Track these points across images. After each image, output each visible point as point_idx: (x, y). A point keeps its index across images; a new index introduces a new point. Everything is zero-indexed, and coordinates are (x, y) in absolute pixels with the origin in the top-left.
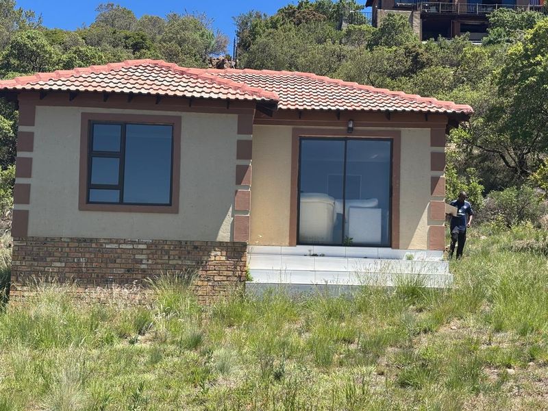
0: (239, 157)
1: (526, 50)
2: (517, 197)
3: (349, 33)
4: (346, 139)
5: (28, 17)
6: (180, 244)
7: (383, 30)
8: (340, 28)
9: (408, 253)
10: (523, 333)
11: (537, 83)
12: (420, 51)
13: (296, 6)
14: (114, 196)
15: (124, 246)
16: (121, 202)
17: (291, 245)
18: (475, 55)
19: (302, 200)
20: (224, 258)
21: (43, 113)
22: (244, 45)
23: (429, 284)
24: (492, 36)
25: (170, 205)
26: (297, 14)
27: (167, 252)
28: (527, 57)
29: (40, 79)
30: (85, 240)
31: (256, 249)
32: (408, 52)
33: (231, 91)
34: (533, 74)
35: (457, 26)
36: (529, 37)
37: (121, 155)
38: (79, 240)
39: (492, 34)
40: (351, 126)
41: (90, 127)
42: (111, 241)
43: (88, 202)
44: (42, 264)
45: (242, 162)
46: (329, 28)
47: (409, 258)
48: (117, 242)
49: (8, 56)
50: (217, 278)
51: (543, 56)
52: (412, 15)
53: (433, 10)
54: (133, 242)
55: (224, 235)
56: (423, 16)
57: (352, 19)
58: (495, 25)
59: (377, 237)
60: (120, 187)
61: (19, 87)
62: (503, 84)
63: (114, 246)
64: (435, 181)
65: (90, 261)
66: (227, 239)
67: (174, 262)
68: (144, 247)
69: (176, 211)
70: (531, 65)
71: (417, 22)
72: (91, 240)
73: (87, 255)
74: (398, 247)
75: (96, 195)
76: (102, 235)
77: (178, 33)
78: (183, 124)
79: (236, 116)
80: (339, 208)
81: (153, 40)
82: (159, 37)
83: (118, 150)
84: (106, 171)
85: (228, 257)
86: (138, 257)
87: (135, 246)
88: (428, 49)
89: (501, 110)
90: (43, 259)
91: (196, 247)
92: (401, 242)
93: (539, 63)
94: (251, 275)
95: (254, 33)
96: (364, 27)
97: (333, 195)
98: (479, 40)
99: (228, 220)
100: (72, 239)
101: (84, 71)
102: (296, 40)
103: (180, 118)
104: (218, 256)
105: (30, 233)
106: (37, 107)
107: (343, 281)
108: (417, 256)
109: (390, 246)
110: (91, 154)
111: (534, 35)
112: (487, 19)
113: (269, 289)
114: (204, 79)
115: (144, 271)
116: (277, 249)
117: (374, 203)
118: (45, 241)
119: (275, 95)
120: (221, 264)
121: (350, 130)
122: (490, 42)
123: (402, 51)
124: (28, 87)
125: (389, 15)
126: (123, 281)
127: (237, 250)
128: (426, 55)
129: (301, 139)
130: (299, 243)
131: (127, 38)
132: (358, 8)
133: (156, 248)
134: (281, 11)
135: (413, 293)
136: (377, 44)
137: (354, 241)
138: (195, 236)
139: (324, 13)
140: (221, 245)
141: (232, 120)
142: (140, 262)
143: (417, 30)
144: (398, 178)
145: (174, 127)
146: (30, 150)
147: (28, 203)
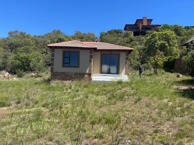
0: (90, 58)
1: (150, 38)
2: (147, 65)
3: (120, 35)
4: (110, 55)
5: (63, 33)
6: (79, 73)
7: (126, 35)
8: (118, 34)
9: (121, 75)
10: (137, 90)
11: (152, 44)
12: (132, 38)
13: (111, 30)
14: (68, 65)
15: (70, 74)
16: (69, 66)
17: (100, 74)
18: (142, 39)
19: (102, 66)
20: (87, 76)
21: (56, 50)
22: (101, 38)
23: (123, 81)
24: (146, 36)
25: (78, 67)
26: (111, 32)
27: (77, 75)
28: (150, 39)
29: (55, 44)
30: (63, 73)
31: (93, 74)
32: (130, 39)
33: (89, 46)
34: (151, 42)
35: (140, 34)
36: (151, 35)
37: (69, 58)
38: (62, 73)
39: (146, 35)
40: (111, 52)
41: (64, 53)
42: (68, 73)
43: (64, 66)
44: (56, 77)
45: (91, 59)
46: (116, 34)
47: (121, 76)
48: (69, 73)
49: (58, 40)
50: (86, 79)
51: (153, 39)
52: (132, 32)
53: (136, 31)
54: (71, 73)
55: (87, 72)
56: (134, 32)
57: (120, 33)
58: (147, 33)
59: (116, 72)
60: (69, 63)
61: (51, 46)
62: (146, 44)
63: (68, 74)
64: (126, 62)
65: (64, 76)
66: (88, 73)
67: (79, 77)
68: (73, 74)
69: (79, 68)
70: (151, 41)
71: (133, 33)
72: (64, 73)
73: (64, 75)
74: (119, 74)
75: (65, 65)
76: (66, 72)
77: (89, 36)
78: (80, 52)
80: (109, 67)
81: (85, 37)
82: (86, 37)
83: (69, 57)
84: (67, 61)
85: (88, 76)
86: (72, 76)
87: (72, 74)
88: (134, 38)
89: (145, 49)
90: (56, 76)
91: (82, 74)
92: (120, 73)
93: (152, 40)
94: (92, 79)
95: (102, 36)
96: (123, 34)
97: (108, 65)
98: (144, 36)
99: (88, 69)
100: (61, 72)
101: (63, 43)
102: (110, 37)
103: (79, 51)
104: (86, 76)
105: (54, 71)
106: (55, 49)
107: (107, 80)
108: (123, 76)
109: (118, 74)
110: (64, 57)
111: (152, 35)
112: (145, 32)
113: (95, 82)
114: (85, 44)
115: (73, 78)
116: (97, 74)
117: (115, 66)
118: (56, 73)
119: (96, 47)
120: (87, 77)
121: (111, 53)
122: (146, 37)
123: (129, 38)
124: (53, 46)
125: (127, 32)
126: (69, 80)
127: (90, 75)
128: (133, 39)
129: (102, 55)
130: (101, 73)
131: (80, 37)
132: (122, 31)
133: (75, 74)
134: (108, 31)
135: (120, 82)
136: (125, 37)
137: (111, 73)
138: (82, 72)
139: (116, 32)
140: (87, 74)
141: (89, 51)
142: (73, 76)
143: (133, 35)
144: (120, 62)
145: (78, 53)
146: (54, 57)
147: (53, 66)
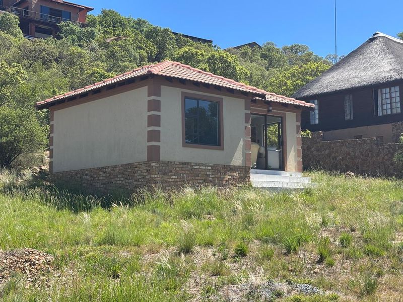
0: (246, 122)
6: (224, 167)
15: (202, 167)
20: (242, 175)
21: (165, 90)
25: (220, 146)
27: (220, 171)
38: (183, 164)
41: (185, 100)
42: (196, 164)
43: (186, 142)
44: (167, 177)
48: (199, 165)
54: (206, 165)
63: (198, 167)
65: (188, 175)
66: (242, 165)
68: (210, 168)
69: (223, 149)
72: (188, 164)
73: (187, 172)
74: (287, 171)
76: (192, 161)
78: (224, 103)
79: (244, 100)
86: (208, 173)
87: (207, 168)
90: (167, 174)
91: (231, 169)
92: (288, 168)
100: (180, 163)
103: (222, 99)
105: (161, 159)
106: (161, 86)
109: (284, 171)
110: (185, 116)
118: (168, 163)
120: (241, 177)
127: (246, 171)
133: (215, 168)
137: (272, 167)
142: (209, 176)
145: (219, 103)
146: (159, 110)
147: (159, 141)
